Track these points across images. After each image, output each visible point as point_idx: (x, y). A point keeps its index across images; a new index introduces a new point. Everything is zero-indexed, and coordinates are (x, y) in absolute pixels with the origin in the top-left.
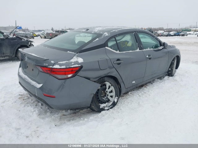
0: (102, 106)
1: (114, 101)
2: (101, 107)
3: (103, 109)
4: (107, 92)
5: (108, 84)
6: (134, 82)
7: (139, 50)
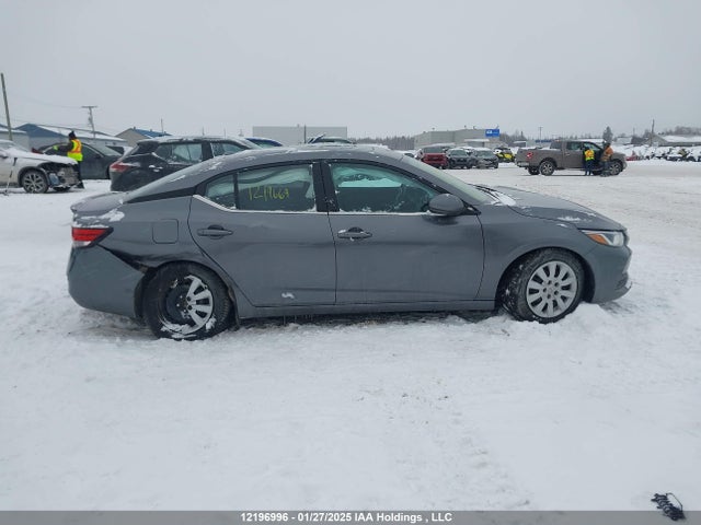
0: (169, 326)
1: (204, 326)
2: (164, 329)
3: (167, 335)
4: (189, 299)
5: (196, 282)
6: (290, 295)
7: (318, 211)
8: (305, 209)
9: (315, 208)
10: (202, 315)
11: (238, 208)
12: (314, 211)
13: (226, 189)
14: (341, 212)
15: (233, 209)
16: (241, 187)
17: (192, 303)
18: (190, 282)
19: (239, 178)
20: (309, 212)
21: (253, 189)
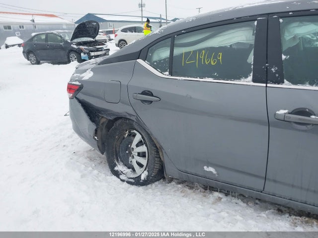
0: (119, 168)
1: (140, 176)
2: (116, 168)
4: (133, 150)
5: (138, 137)
6: (211, 169)
7: (254, 81)
8: (239, 78)
9: (250, 78)
10: (141, 165)
11: (171, 74)
12: (248, 81)
13: (163, 54)
14: (287, 85)
15: (166, 75)
16: (177, 51)
17: (135, 153)
18: (134, 135)
19: (176, 42)
20: (243, 82)
21: (187, 54)
